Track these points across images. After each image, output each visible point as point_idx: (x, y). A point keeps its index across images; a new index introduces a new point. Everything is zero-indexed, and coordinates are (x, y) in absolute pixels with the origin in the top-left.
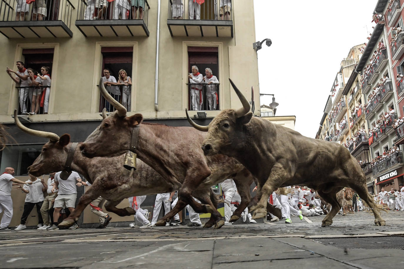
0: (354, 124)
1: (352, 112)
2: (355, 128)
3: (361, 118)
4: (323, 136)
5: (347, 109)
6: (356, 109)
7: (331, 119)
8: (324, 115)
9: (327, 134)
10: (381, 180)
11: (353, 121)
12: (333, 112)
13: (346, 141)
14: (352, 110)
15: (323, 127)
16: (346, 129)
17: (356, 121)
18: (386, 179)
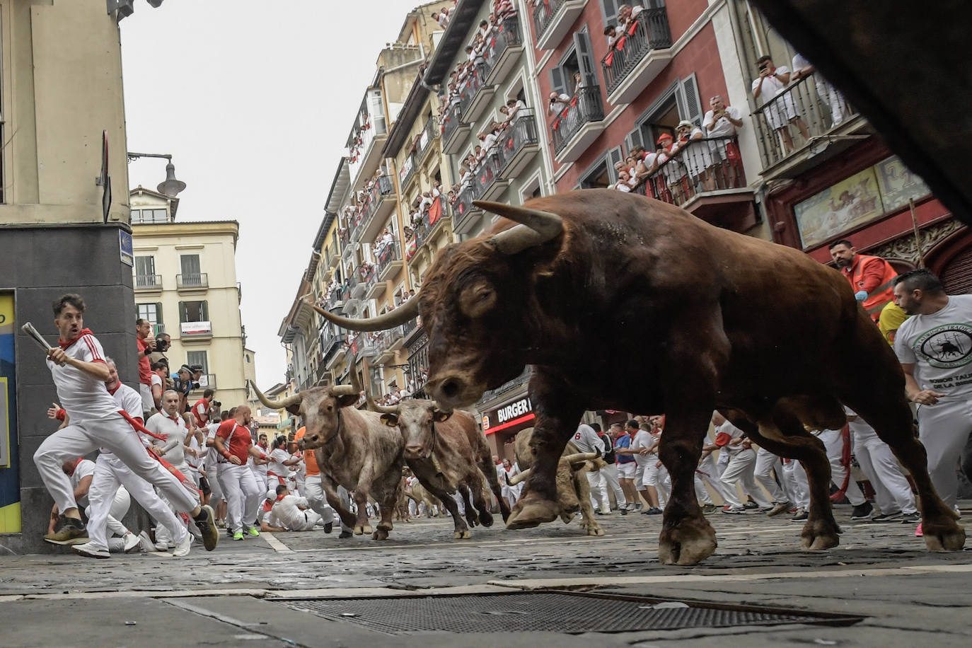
0: (417, 248)
1: (412, 209)
2: (421, 259)
3: (441, 229)
4: (323, 285)
5: (396, 202)
6: (425, 200)
7: (348, 232)
8: (325, 218)
9: (334, 279)
10: (501, 420)
11: (417, 236)
12: (353, 208)
13: (394, 299)
14: (412, 202)
15: (323, 255)
16: (393, 262)
17: (424, 237)
18: (516, 415)
